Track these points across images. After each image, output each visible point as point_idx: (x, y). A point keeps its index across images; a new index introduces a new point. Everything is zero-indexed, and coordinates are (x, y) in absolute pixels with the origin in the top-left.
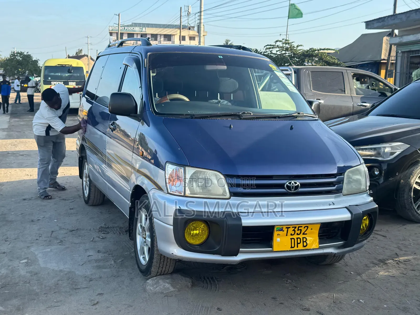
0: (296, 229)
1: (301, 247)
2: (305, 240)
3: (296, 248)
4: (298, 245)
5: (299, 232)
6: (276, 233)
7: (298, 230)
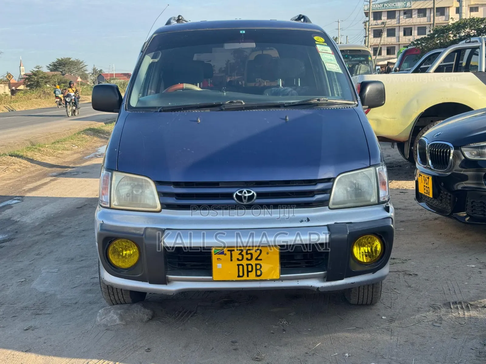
0: (244, 253)
1: (252, 276)
2: (258, 267)
3: (245, 278)
4: (249, 273)
5: (249, 257)
6: (214, 258)
7: (247, 254)
